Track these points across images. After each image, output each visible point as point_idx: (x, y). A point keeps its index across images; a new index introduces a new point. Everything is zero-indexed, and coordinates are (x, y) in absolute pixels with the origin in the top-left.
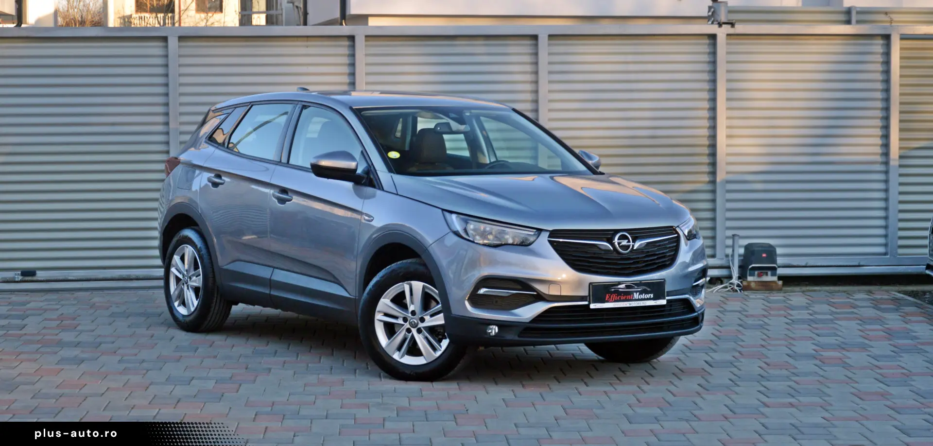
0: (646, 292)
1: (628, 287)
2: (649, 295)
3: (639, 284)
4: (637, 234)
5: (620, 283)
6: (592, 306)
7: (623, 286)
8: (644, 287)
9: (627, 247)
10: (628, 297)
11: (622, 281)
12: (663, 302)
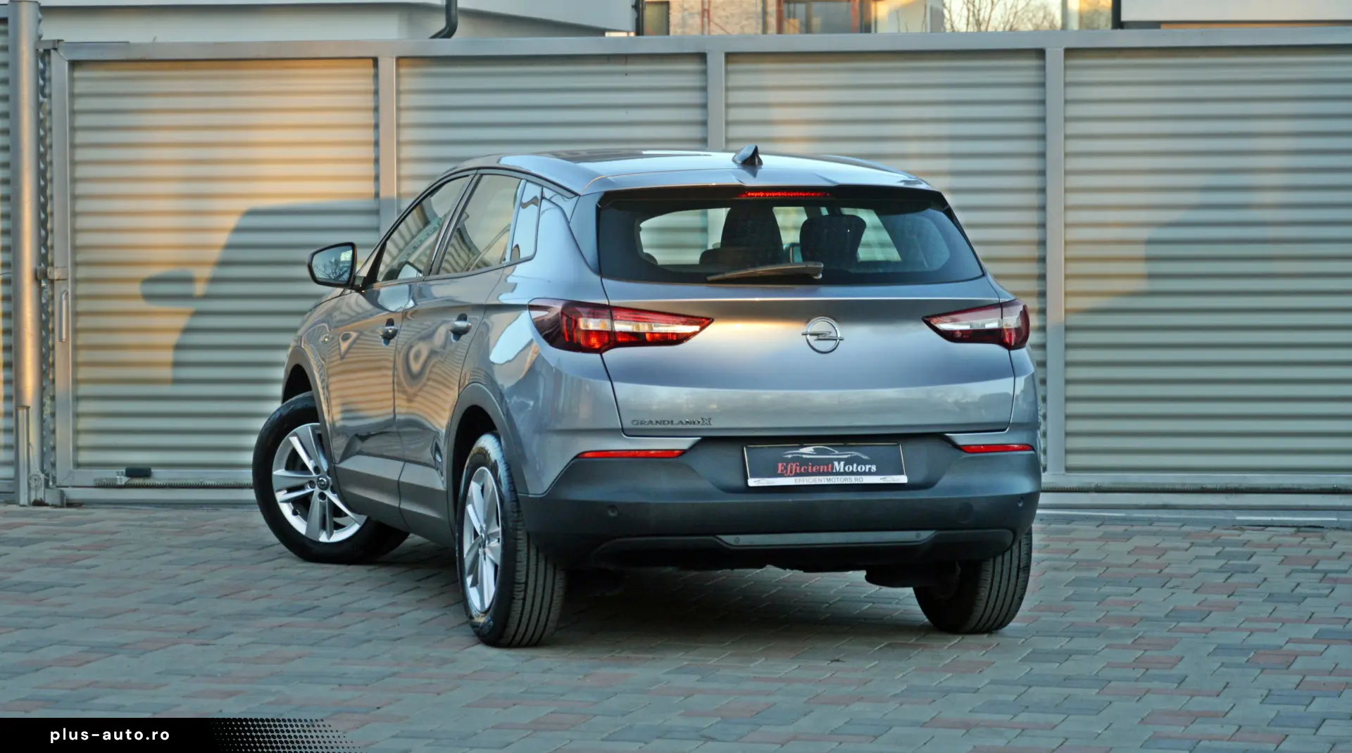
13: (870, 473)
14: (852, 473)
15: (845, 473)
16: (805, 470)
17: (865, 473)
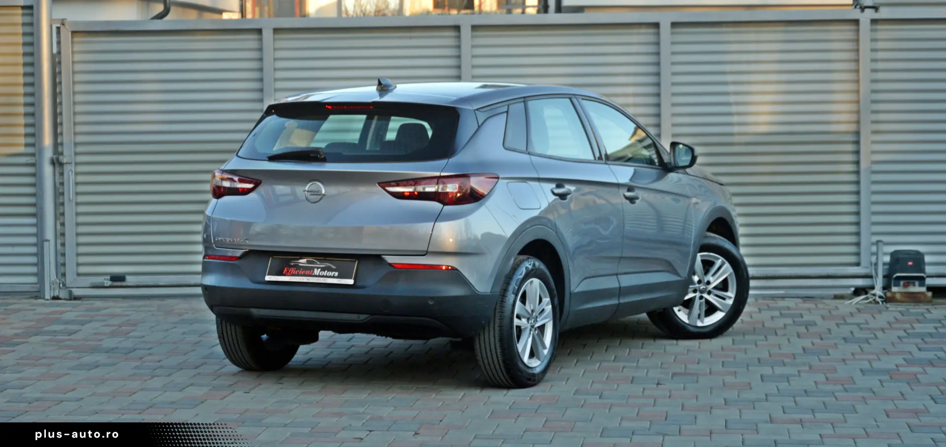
13: (334, 277)
14: (323, 276)
15: (319, 276)
16: (298, 272)
17: (330, 277)
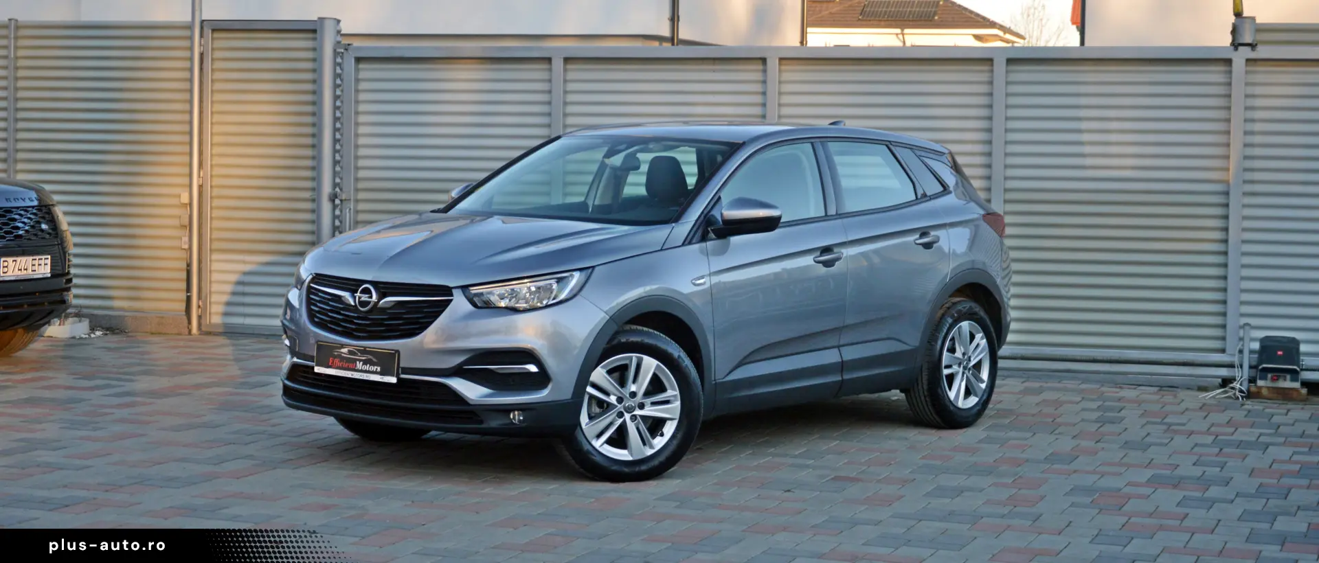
0: (372, 364)
1: (350, 352)
2: (375, 367)
3: (364, 351)
4: (385, 289)
5: (343, 346)
6: (317, 369)
7: (345, 350)
8: (370, 357)
9: (367, 303)
10: (351, 366)
11: (347, 346)
12: (393, 380)
